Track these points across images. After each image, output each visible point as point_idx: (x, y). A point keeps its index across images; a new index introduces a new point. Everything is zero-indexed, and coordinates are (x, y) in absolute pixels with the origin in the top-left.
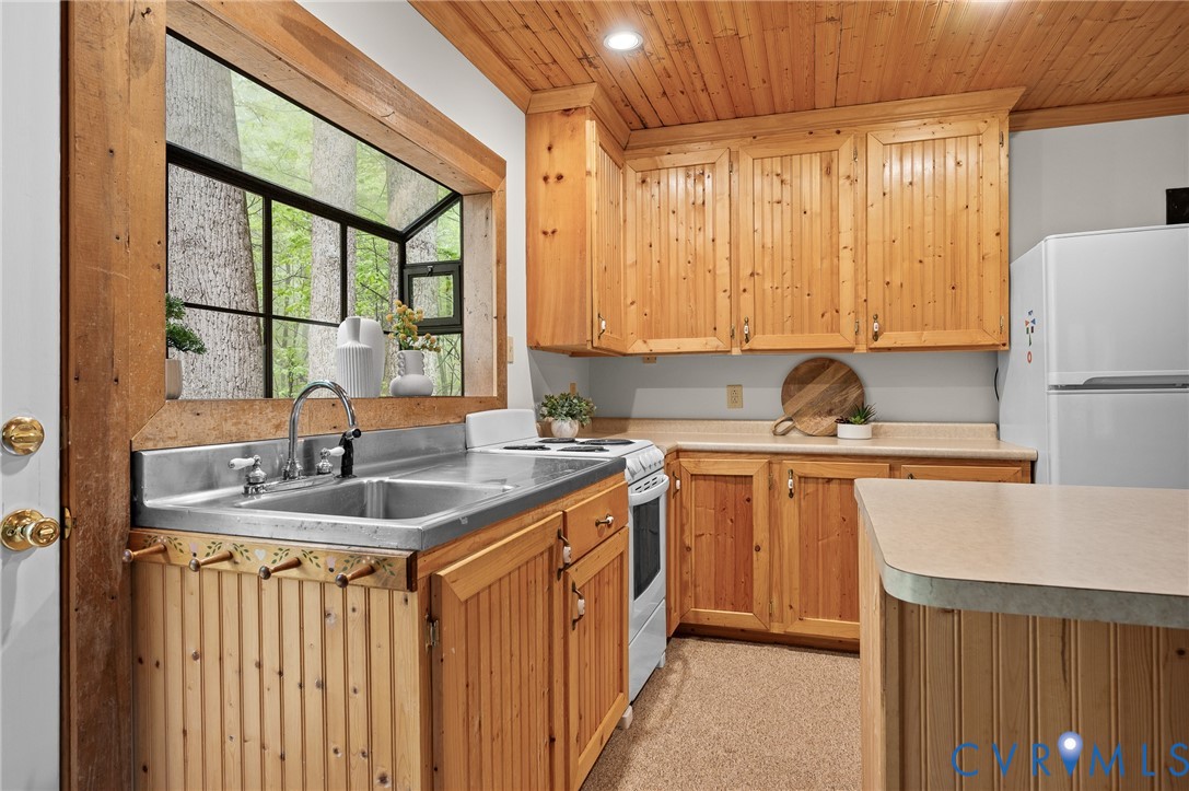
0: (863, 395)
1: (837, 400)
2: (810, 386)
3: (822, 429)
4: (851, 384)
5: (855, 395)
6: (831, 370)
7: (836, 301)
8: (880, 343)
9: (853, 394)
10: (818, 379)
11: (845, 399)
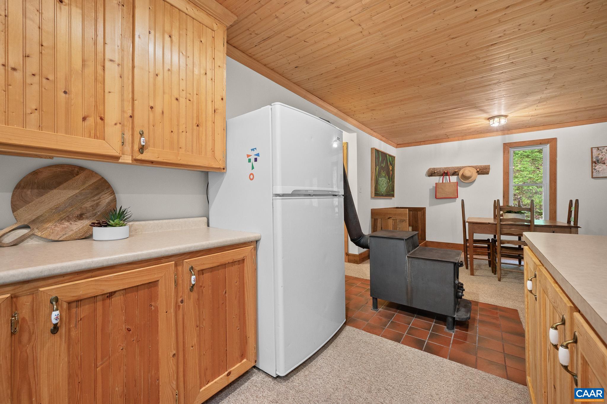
0: (114, 200)
1: (88, 205)
2: (55, 191)
3: (71, 233)
4: (103, 191)
5: (107, 200)
6: (82, 176)
7: (101, 108)
8: (145, 156)
9: (106, 199)
10: (65, 185)
11: (98, 205)
